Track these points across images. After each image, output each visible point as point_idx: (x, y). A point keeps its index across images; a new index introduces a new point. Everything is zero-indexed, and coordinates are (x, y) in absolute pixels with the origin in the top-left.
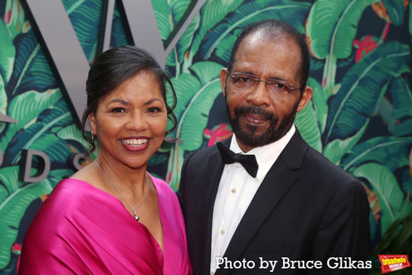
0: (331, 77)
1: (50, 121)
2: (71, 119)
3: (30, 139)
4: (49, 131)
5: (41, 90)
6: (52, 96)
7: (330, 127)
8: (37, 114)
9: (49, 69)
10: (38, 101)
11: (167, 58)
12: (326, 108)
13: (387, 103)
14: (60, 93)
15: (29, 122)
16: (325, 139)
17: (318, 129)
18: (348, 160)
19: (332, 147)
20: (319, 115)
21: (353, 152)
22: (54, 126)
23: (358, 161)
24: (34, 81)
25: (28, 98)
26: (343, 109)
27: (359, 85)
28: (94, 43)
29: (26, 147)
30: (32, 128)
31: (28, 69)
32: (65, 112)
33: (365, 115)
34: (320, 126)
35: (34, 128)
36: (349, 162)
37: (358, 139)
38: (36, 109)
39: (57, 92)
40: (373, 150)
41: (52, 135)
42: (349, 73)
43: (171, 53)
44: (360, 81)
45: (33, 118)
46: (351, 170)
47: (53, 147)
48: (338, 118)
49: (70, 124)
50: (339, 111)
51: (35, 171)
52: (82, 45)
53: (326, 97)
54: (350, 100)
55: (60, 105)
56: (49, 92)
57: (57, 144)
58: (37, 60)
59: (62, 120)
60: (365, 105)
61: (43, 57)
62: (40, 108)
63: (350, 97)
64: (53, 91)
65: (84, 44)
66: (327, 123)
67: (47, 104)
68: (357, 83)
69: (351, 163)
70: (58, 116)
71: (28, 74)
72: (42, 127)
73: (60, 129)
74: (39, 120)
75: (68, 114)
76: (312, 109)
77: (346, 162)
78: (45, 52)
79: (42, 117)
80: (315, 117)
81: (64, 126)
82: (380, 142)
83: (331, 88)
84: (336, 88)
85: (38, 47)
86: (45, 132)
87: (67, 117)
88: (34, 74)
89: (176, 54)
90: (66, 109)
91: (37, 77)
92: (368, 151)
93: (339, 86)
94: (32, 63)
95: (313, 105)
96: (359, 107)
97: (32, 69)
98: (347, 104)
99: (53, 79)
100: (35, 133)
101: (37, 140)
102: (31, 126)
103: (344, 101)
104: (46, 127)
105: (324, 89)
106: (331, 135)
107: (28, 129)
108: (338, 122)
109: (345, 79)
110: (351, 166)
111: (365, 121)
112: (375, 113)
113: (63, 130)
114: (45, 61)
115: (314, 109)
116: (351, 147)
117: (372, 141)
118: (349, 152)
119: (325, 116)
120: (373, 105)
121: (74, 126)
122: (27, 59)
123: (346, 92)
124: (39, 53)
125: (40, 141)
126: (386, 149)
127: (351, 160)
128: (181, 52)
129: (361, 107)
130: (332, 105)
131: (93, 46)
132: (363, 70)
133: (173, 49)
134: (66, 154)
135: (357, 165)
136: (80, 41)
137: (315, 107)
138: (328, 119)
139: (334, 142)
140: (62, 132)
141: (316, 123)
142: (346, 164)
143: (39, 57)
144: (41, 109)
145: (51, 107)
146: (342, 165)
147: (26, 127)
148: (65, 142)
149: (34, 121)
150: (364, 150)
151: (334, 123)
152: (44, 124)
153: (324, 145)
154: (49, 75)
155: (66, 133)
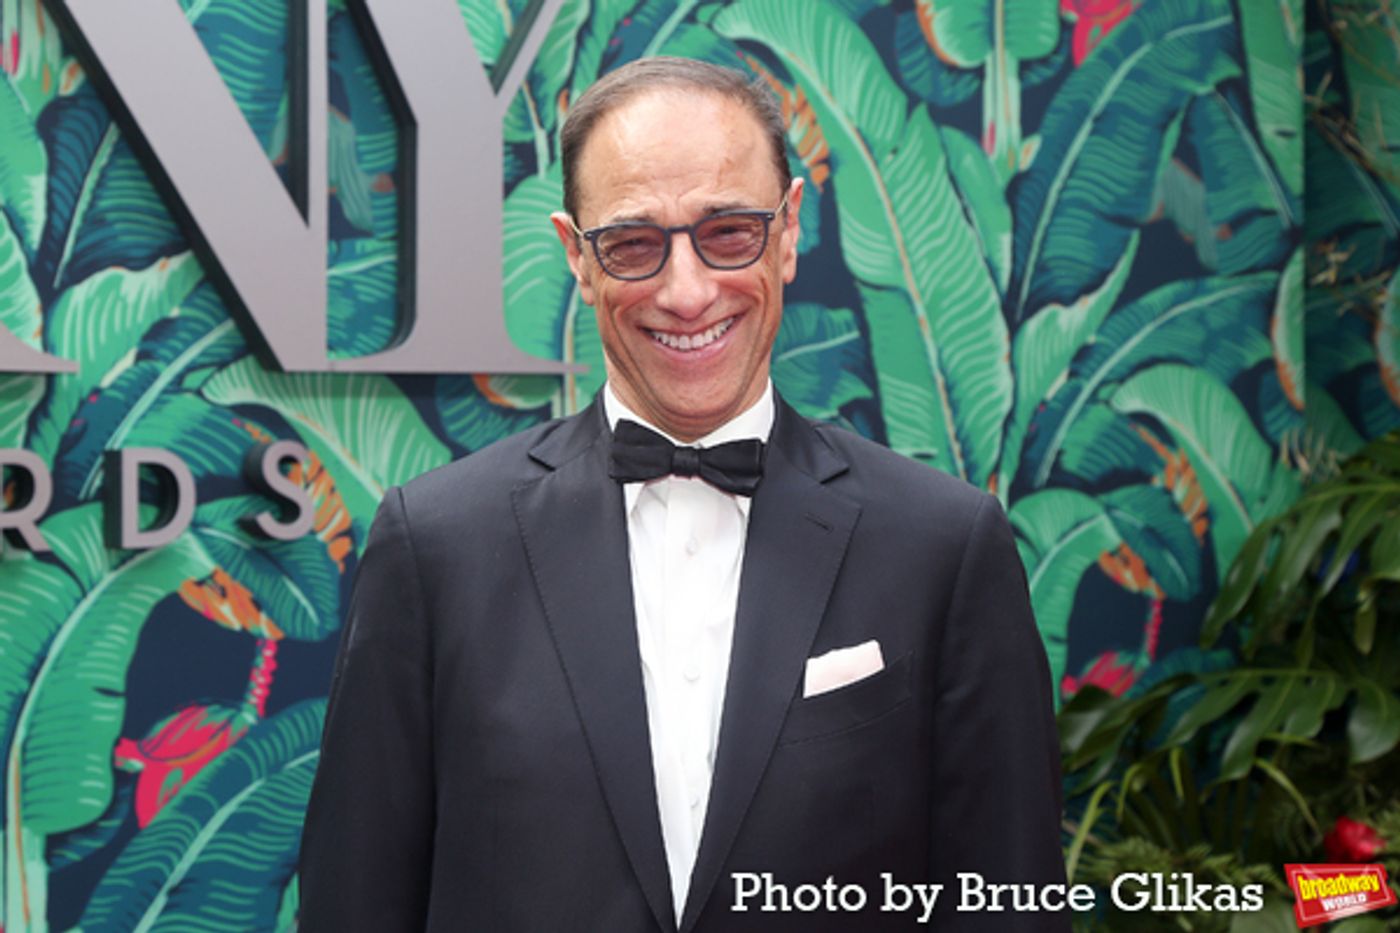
0: (1008, 119)
1: (178, 353)
2: (240, 341)
3: (123, 416)
4: (177, 386)
5: (138, 264)
6: (174, 275)
7: (1024, 269)
8: (136, 337)
9: (153, 195)
10: (131, 299)
11: (506, 121)
12: (1004, 215)
13: (1184, 177)
14: (195, 265)
15: (113, 364)
16: (1017, 309)
17: (988, 282)
18: (1092, 363)
19: (1038, 333)
20: (986, 238)
21: (1102, 339)
22: (191, 368)
23: (1121, 363)
24: (114, 237)
25: (103, 291)
26: (1057, 212)
27: (1094, 132)
28: (278, 101)
29: (115, 443)
30: (123, 383)
31: (92, 205)
32: (219, 321)
33: (1125, 222)
34: (993, 272)
35: (129, 380)
36: (1094, 371)
37: (1112, 299)
38: (128, 324)
39: (186, 265)
40: (1161, 327)
41: (189, 397)
42: (1061, 100)
43: (515, 102)
44: (1097, 120)
45: (126, 353)
46: (1104, 393)
47: (195, 433)
48: (1044, 240)
49: (238, 355)
50: (1045, 220)
51: (152, 512)
52: (245, 112)
53: (1001, 181)
54: (1073, 182)
55: (199, 301)
56: (163, 267)
57: (207, 423)
58: (113, 173)
59: (213, 346)
60: (1122, 191)
61: (132, 161)
62: (140, 318)
63: (1071, 174)
64: (176, 263)
65: (250, 107)
66: (1014, 259)
67: (160, 303)
68: (1088, 126)
69: (1102, 373)
70: (198, 336)
71: (94, 220)
72: (154, 376)
73: (211, 377)
74: (142, 356)
75: (229, 325)
76: (963, 222)
77: (1085, 370)
78: (136, 146)
79: (150, 345)
80: (976, 248)
81: (222, 365)
82: (1178, 300)
83: (1012, 153)
84: (1027, 151)
85: (112, 134)
86: (165, 391)
87: (227, 336)
88: (111, 216)
89: (531, 105)
90: (219, 313)
91: (119, 227)
92: (1149, 329)
93: (1035, 143)
94: (100, 184)
95: (965, 211)
96: (1101, 199)
97: (103, 204)
98: (1068, 195)
99: (170, 225)
100: (137, 398)
101: (143, 416)
102: (121, 377)
103: (1057, 185)
104: (167, 375)
105: (993, 158)
106: (1031, 295)
107: (113, 386)
108: (1048, 254)
109: (1051, 120)
110: (1104, 383)
111: (1126, 241)
112: (1153, 213)
113: (218, 377)
114: (140, 173)
115: (969, 220)
116: (1096, 323)
117: (1155, 298)
118: (1092, 339)
119: (1006, 239)
120: (1145, 187)
121: (251, 360)
122: (85, 175)
123: (1059, 159)
124: (116, 152)
125: (153, 419)
126: (1200, 317)
127: (1100, 364)
128: (546, 96)
129: (1109, 198)
130: (1022, 203)
131: (276, 109)
132: (1099, 87)
133: (520, 92)
134: (237, 450)
135: (1121, 378)
136: (237, 99)
137: (973, 215)
138: (1014, 247)
139: (1043, 314)
140: (217, 385)
141: (981, 265)
142: (1088, 378)
143: (121, 162)
144: (144, 322)
145: (175, 312)
146: (1074, 381)
147: (106, 381)
148: (229, 413)
149: (128, 361)
150: (1137, 329)
151: (1033, 257)
152: (159, 365)
153: (1014, 328)
154: (156, 215)
155: (228, 383)
